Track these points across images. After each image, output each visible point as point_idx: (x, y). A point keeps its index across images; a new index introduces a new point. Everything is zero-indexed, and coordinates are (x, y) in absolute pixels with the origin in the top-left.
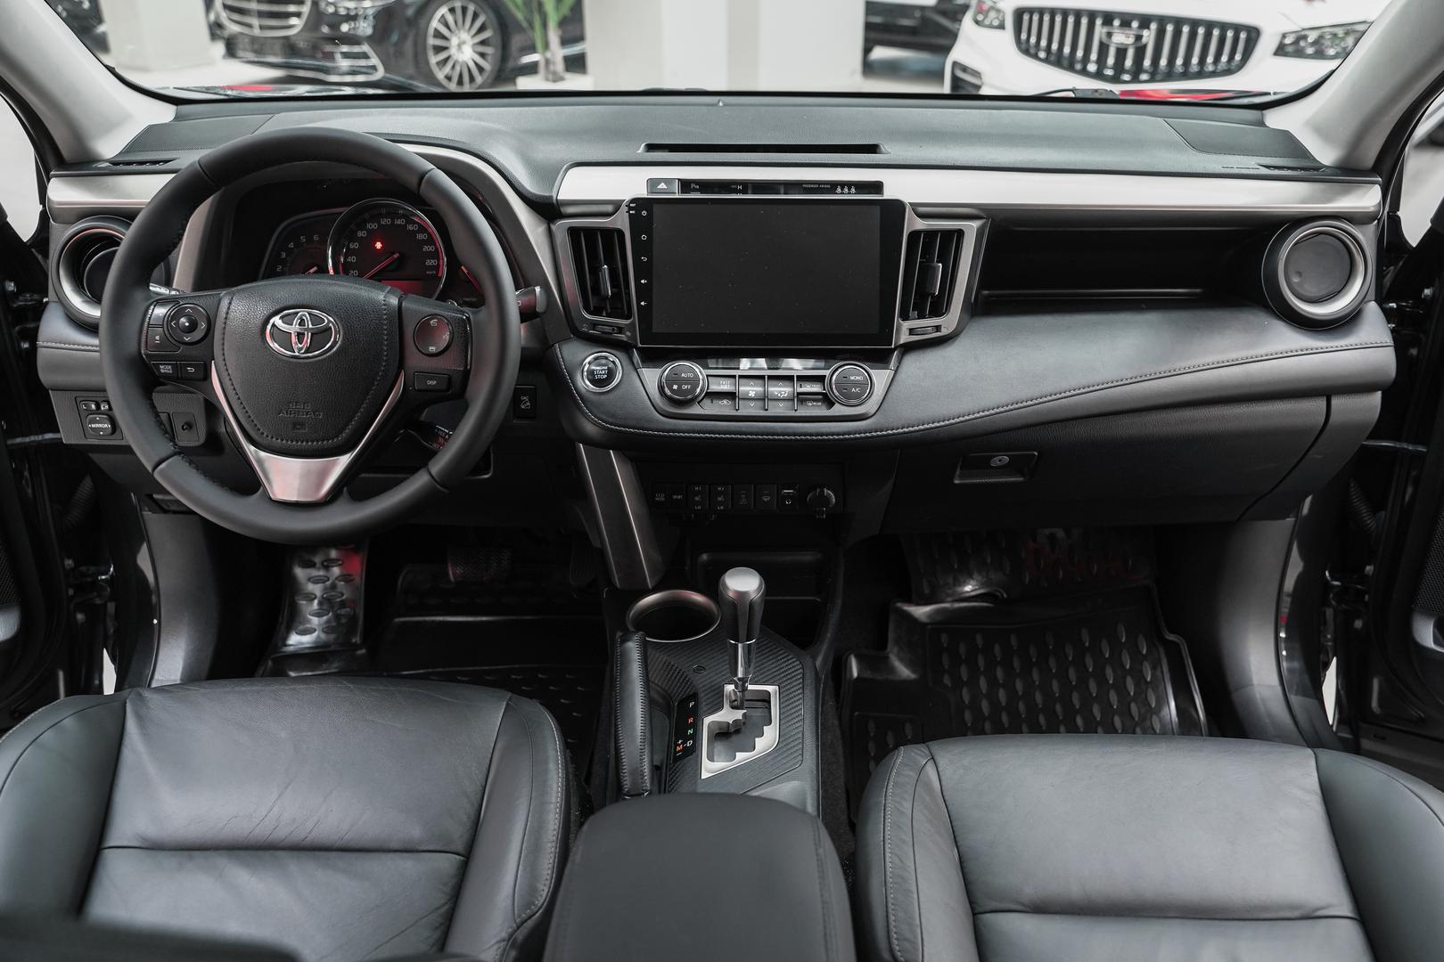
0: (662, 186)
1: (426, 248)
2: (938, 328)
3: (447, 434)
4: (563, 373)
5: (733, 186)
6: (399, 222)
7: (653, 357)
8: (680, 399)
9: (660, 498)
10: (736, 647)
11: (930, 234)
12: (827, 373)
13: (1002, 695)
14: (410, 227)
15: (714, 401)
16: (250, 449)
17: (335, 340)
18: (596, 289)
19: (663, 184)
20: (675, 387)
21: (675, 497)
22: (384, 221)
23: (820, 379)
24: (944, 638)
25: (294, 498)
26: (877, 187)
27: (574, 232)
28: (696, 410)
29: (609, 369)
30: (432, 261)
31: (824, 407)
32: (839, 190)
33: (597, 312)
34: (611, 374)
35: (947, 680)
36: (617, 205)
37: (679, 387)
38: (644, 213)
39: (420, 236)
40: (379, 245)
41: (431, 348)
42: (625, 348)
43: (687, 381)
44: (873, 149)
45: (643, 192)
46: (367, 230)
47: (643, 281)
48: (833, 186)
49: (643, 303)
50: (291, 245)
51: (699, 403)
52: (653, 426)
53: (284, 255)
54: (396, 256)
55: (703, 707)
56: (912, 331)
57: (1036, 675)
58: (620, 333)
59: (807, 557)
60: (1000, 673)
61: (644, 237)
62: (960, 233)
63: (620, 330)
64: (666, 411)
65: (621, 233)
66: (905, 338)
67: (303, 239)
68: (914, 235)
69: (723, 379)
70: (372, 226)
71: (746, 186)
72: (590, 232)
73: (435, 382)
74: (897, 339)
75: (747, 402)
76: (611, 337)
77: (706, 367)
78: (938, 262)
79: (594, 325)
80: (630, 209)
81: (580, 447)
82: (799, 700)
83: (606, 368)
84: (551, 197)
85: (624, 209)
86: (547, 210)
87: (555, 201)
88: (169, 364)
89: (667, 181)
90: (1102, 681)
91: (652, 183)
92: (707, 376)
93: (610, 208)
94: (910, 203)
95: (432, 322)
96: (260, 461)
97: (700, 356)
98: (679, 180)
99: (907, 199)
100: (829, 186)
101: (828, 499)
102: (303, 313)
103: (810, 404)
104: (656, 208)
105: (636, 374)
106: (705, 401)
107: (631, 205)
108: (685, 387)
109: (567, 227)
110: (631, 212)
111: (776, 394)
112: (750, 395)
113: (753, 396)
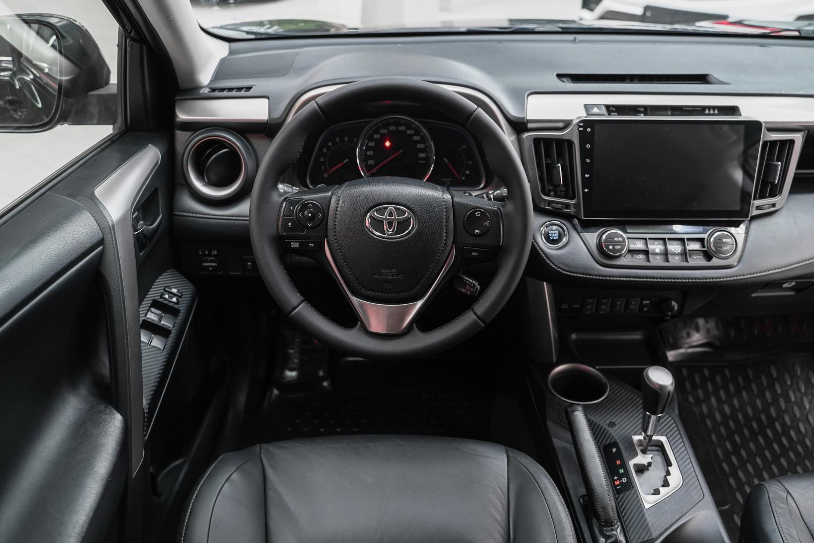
0: (596, 110)
1: (419, 146)
2: (774, 205)
3: (472, 283)
5: (638, 109)
6: (401, 128)
7: (587, 225)
9: (565, 306)
11: (773, 143)
12: (705, 236)
13: (727, 409)
14: (409, 132)
15: (634, 256)
16: (355, 300)
18: (550, 180)
19: (595, 108)
20: (611, 247)
21: (574, 306)
22: (392, 128)
23: (701, 240)
24: (685, 371)
26: (734, 110)
27: (537, 141)
28: (622, 262)
29: (559, 232)
30: (423, 155)
31: (704, 259)
32: (707, 112)
34: (561, 237)
35: (691, 399)
36: (567, 123)
37: (614, 247)
38: (589, 130)
39: (416, 138)
40: (388, 144)
41: (476, 231)
42: (568, 217)
43: (618, 243)
45: (583, 115)
46: (380, 134)
47: (586, 176)
49: (586, 190)
50: (330, 144)
51: (624, 257)
53: (325, 150)
54: (401, 151)
55: (625, 455)
56: (758, 208)
57: (745, 395)
58: (568, 209)
59: (637, 336)
60: (722, 394)
61: (588, 146)
62: (792, 142)
63: (567, 206)
64: (602, 262)
65: (570, 143)
66: (755, 212)
67: (338, 140)
68: (765, 143)
69: (638, 240)
70: (384, 131)
71: (648, 109)
72: (548, 141)
73: (477, 254)
74: (752, 213)
75: (654, 256)
76: (560, 211)
77: (626, 232)
78: (778, 161)
79: (550, 203)
80: (580, 127)
81: (544, 285)
83: (557, 232)
84: (524, 118)
85: (574, 126)
86: (519, 126)
87: (526, 121)
88: (297, 242)
89: (598, 106)
91: (587, 107)
92: (628, 238)
93: (561, 125)
94: (764, 122)
95: (476, 213)
96: (361, 305)
97: (622, 225)
98: (604, 105)
99: (761, 120)
100: (700, 109)
101: (673, 308)
102: (391, 208)
103: (695, 257)
104: (597, 126)
105: (579, 237)
106: (627, 255)
107: (580, 124)
108: (617, 247)
109: (533, 138)
110: (580, 129)
111: (673, 250)
112: (656, 251)
113: (659, 252)
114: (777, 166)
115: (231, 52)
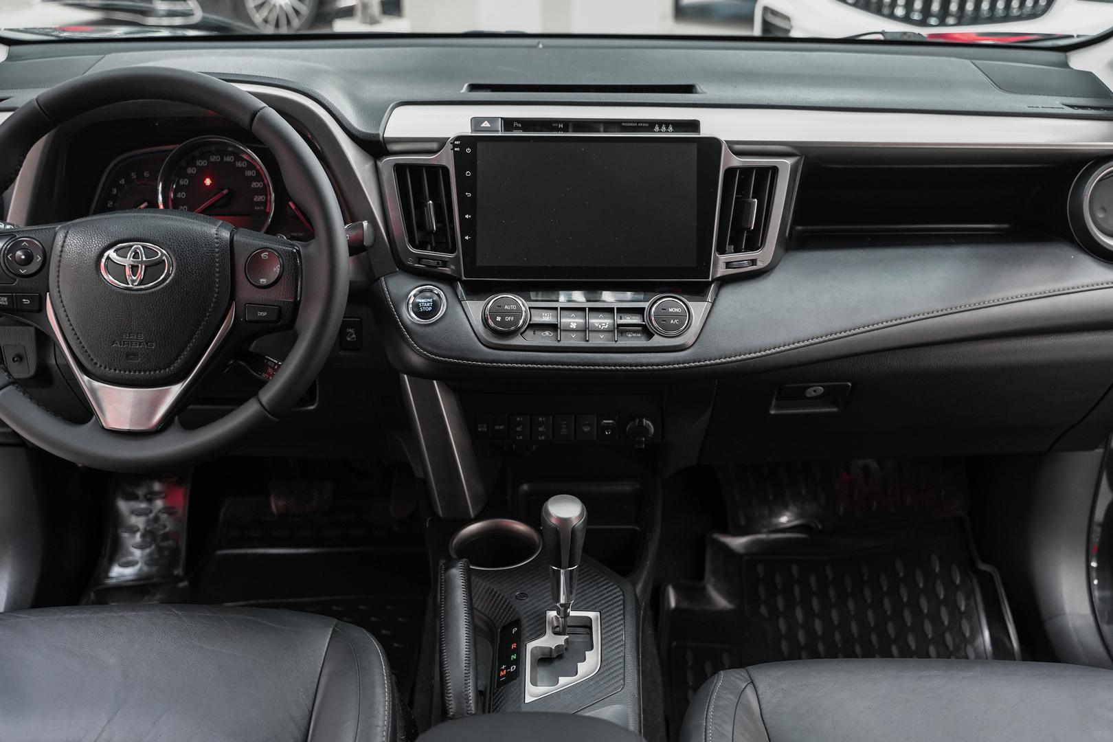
0: (486, 124)
1: (254, 185)
2: (753, 262)
3: (276, 364)
4: (389, 305)
5: (554, 125)
6: (228, 159)
7: (477, 290)
8: (502, 331)
9: (482, 428)
10: (557, 574)
11: (746, 171)
12: (646, 305)
13: (818, 625)
14: (239, 164)
15: (537, 333)
16: (84, 380)
17: (168, 273)
18: (422, 224)
19: (486, 122)
20: (499, 319)
21: (497, 427)
22: (215, 158)
23: (640, 311)
24: (760, 569)
25: (125, 426)
26: (694, 125)
27: (400, 169)
28: (518, 341)
29: (434, 301)
30: (261, 197)
31: (643, 338)
32: (657, 128)
33: (422, 246)
34: (435, 307)
35: (763, 610)
36: (442, 142)
37: (503, 319)
38: (468, 150)
39: (249, 173)
40: (208, 182)
41: (261, 280)
42: (449, 281)
43: (509, 313)
44: (689, 89)
45: (467, 130)
46: (198, 168)
47: (467, 216)
48: (651, 124)
49: (467, 238)
50: (122, 181)
51: (521, 334)
52: (476, 357)
53: (115, 191)
54: (225, 192)
55: (526, 633)
56: (728, 265)
57: (851, 605)
58: (445, 267)
59: (626, 487)
60: (815, 604)
61: (468, 174)
62: (775, 170)
63: (445, 264)
64: (488, 341)
65: (445, 170)
66: (722, 271)
67: (134, 175)
68: (730, 172)
69: (545, 311)
70: (201, 163)
71: (567, 124)
72: (416, 169)
73: (265, 314)
74: (715, 271)
75: (568, 333)
76: (433, 269)
77: (528, 299)
78: (753, 198)
79: (419, 259)
80: (455, 146)
81: (404, 378)
82: (620, 625)
83: (431, 300)
84: (378, 135)
85: (449, 146)
86: (374, 147)
87: (381, 139)
88: (5, 296)
89: (491, 120)
90: (917, 611)
91: (476, 122)
92: (530, 308)
93: (435, 146)
94: (727, 142)
95: (262, 255)
96: (93, 391)
97: (522, 289)
98: (502, 118)
99: (723, 137)
100: (647, 125)
101: (646, 429)
102: (137, 246)
103: (630, 335)
104: (480, 146)
105: (459, 307)
106: (527, 332)
107: (455, 143)
108: (508, 319)
109: (393, 164)
110: (456, 149)
111: (597, 325)
112: (571, 327)
113: (575, 327)
114: (750, 205)
115: (10, 58)
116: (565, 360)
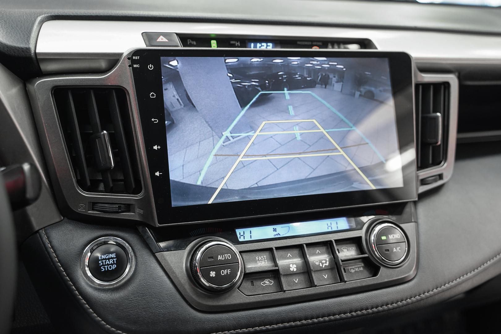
0: (161, 39)
2: (440, 176)
4: (56, 268)
8: (218, 289)
12: (361, 233)
15: (256, 283)
18: (95, 160)
19: (161, 37)
23: (356, 242)
27: (59, 93)
28: (237, 298)
29: (118, 256)
31: (366, 272)
33: (93, 188)
34: (121, 264)
36: (114, 58)
37: (218, 274)
38: (151, 67)
43: (225, 264)
45: (142, 45)
47: (155, 147)
49: (157, 174)
51: (238, 288)
56: (423, 182)
58: (129, 211)
61: (153, 95)
62: (447, 86)
63: (128, 207)
64: (199, 303)
65: (121, 92)
69: (258, 253)
72: (81, 92)
75: (290, 278)
76: (115, 215)
77: (236, 242)
78: (435, 111)
79: (93, 204)
80: (134, 62)
83: (113, 255)
84: (28, 49)
85: (124, 64)
87: (33, 54)
91: (149, 37)
92: (240, 252)
93: (103, 64)
98: (177, 34)
105: (154, 261)
106: (244, 284)
107: (134, 58)
108: (224, 272)
109: (50, 87)
110: (135, 66)
111: (317, 263)
112: (291, 269)
113: (295, 270)
114: (436, 118)
116: (297, 314)
